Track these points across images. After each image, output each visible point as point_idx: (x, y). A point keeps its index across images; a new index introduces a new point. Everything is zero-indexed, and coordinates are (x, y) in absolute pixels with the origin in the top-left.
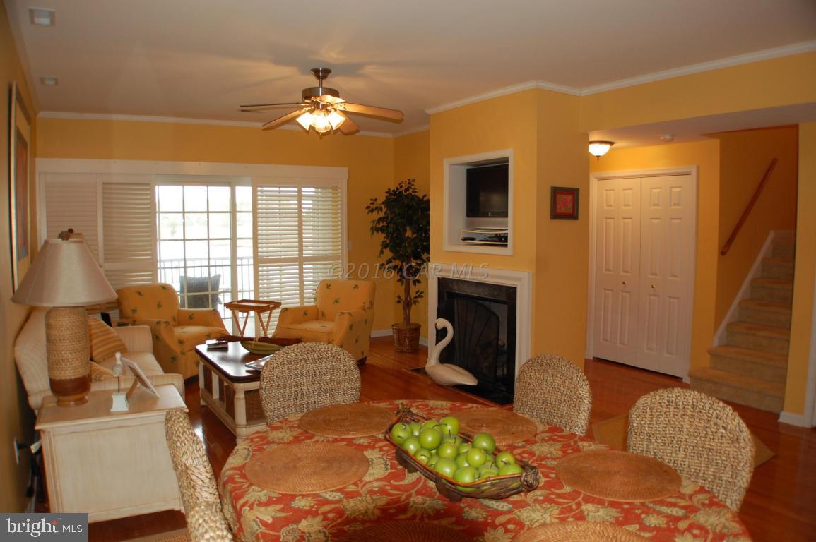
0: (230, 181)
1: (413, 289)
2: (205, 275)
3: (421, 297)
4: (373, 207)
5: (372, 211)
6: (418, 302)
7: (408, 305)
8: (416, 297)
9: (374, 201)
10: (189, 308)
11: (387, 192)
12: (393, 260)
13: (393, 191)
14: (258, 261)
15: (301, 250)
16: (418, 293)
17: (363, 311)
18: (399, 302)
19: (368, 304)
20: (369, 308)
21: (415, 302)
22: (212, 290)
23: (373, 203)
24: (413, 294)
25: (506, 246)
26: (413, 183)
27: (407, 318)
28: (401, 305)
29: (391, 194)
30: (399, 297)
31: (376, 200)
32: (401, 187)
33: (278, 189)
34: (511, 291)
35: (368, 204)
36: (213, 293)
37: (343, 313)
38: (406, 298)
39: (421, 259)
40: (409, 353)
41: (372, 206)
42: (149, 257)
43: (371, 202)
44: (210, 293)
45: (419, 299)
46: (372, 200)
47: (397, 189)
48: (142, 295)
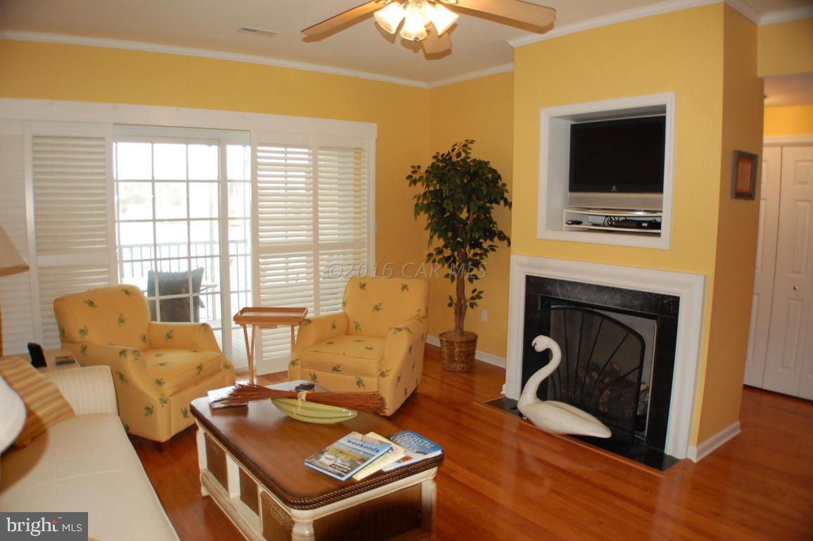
0: (219, 138)
1: (469, 288)
2: (184, 269)
3: (480, 298)
4: (416, 176)
5: (415, 182)
6: (476, 304)
7: (460, 307)
8: (473, 298)
9: (416, 169)
10: (162, 321)
11: (434, 157)
12: (444, 249)
13: (443, 155)
14: (259, 251)
15: (316, 235)
16: (476, 293)
17: (419, 323)
18: (450, 305)
19: (423, 312)
20: (424, 318)
21: (472, 305)
22: (194, 292)
23: (414, 172)
24: (468, 295)
25: (658, 235)
26: (470, 145)
27: (460, 327)
28: (452, 309)
29: (438, 161)
30: (451, 298)
31: (419, 167)
32: (453, 150)
33: (283, 149)
34: (666, 301)
35: (410, 174)
36: (195, 295)
37: (400, 330)
38: (459, 300)
39: (481, 248)
40: (463, 372)
41: (414, 176)
42: (104, 246)
43: (412, 170)
44: (191, 295)
45: (477, 301)
46: (413, 167)
47: (449, 153)
48: (94, 306)
